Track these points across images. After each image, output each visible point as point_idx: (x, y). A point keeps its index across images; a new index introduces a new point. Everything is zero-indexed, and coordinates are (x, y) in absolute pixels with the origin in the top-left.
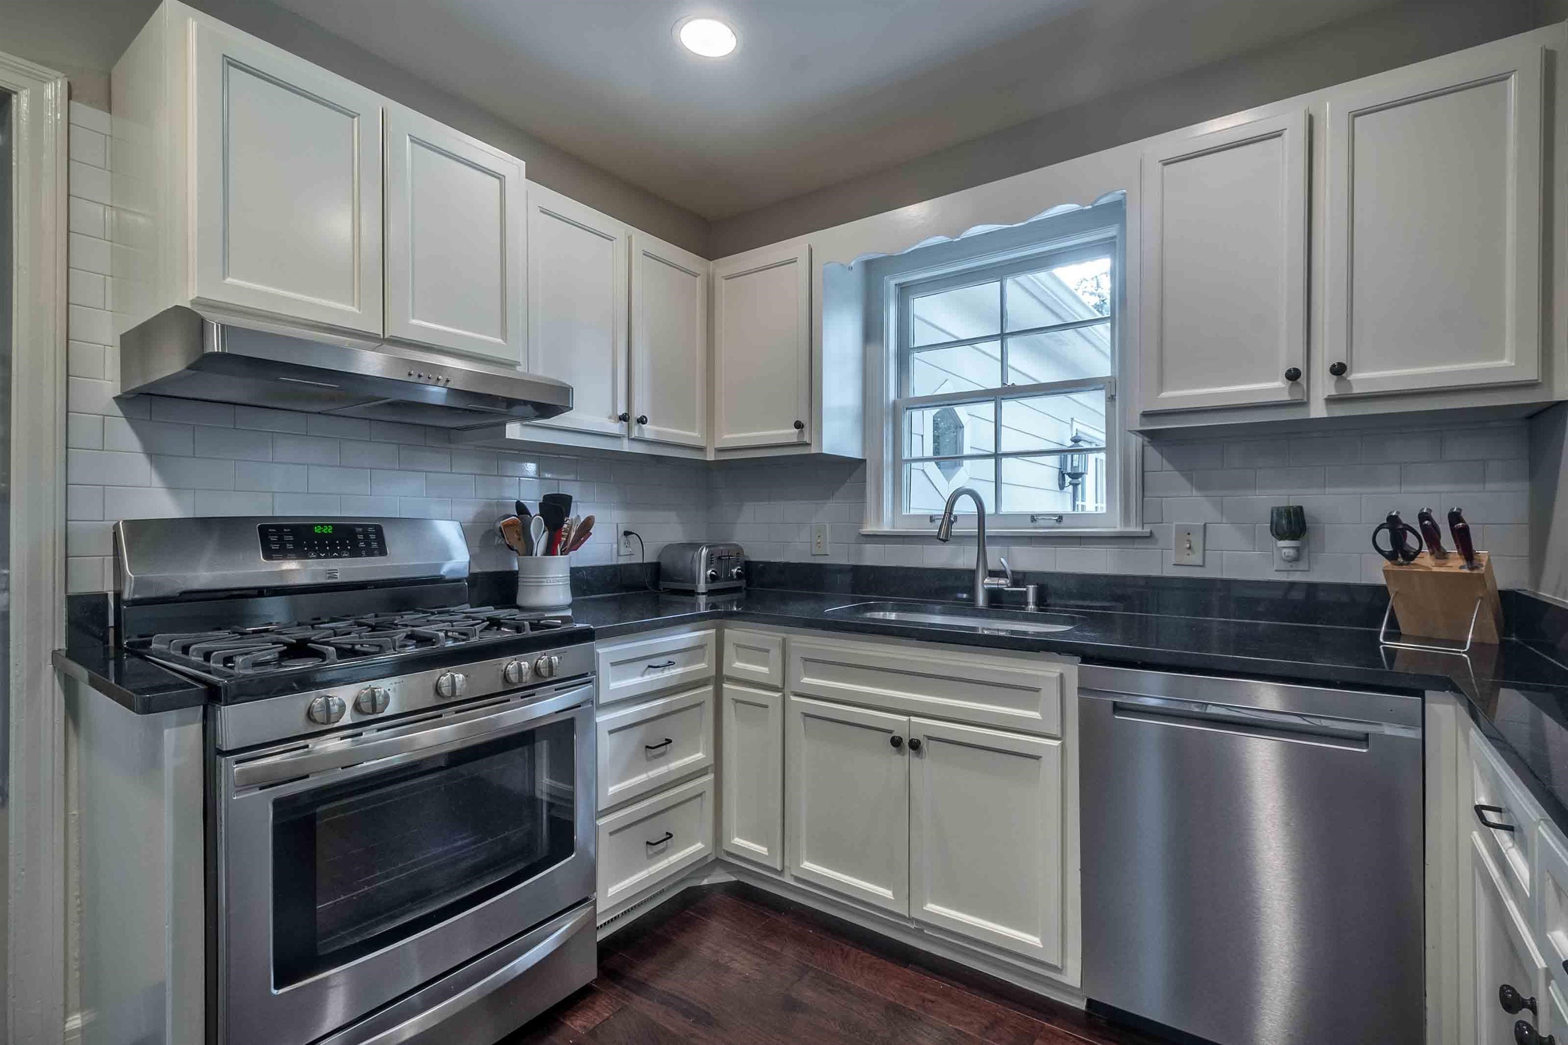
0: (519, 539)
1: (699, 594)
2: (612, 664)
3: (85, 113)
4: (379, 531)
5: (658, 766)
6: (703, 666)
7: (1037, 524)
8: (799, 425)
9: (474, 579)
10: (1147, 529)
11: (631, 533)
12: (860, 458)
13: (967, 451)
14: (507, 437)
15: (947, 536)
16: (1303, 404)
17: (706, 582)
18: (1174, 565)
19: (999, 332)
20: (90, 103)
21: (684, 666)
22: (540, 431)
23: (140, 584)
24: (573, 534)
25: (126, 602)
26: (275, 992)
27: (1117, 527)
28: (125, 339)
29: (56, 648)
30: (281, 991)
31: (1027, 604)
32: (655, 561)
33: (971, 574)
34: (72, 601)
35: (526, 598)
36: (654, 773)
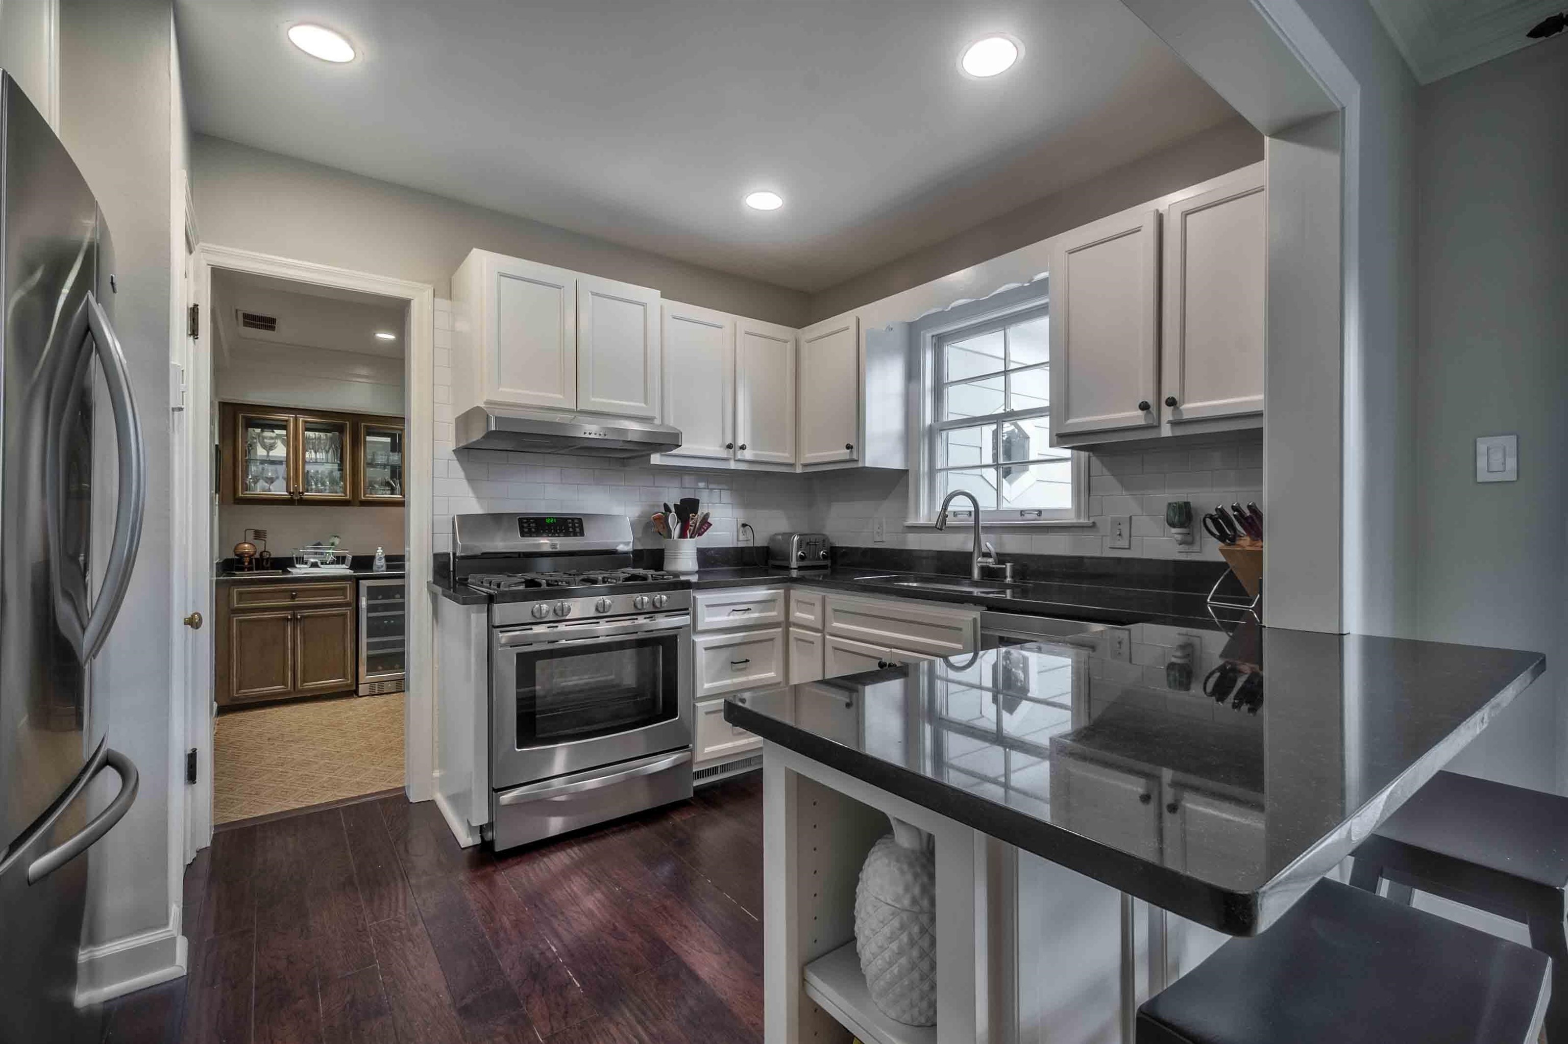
0: (664, 528)
1: (791, 569)
2: (708, 606)
3: (442, 303)
4: (580, 520)
5: (740, 676)
6: (774, 613)
7: (1024, 518)
8: (849, 447)
9: (636, 552)
10: (1092, 520)
11: (747, 525)
12: (903, 468)
13: (1031, 458)
14: (652, 463)
15: (942, 526)
16: (1158, 426)
17: (797, 561)
18: (1110, 548)
19: (1003, 370)
20: (442, 297)
21: (760, 612)
22: (669, 458)
23: (464, 548)
24: (698, 524)
25: (458, 557)
26: (517, 749)
27: (1071, 519)
28: (458, 420)
29: (429, 580)
30: (519, 750)
31: (1005, 577)
32: (766, 545)
33: (968, 556)
34: (436, 556)
35: (669, 566)
36: (736, 680)
